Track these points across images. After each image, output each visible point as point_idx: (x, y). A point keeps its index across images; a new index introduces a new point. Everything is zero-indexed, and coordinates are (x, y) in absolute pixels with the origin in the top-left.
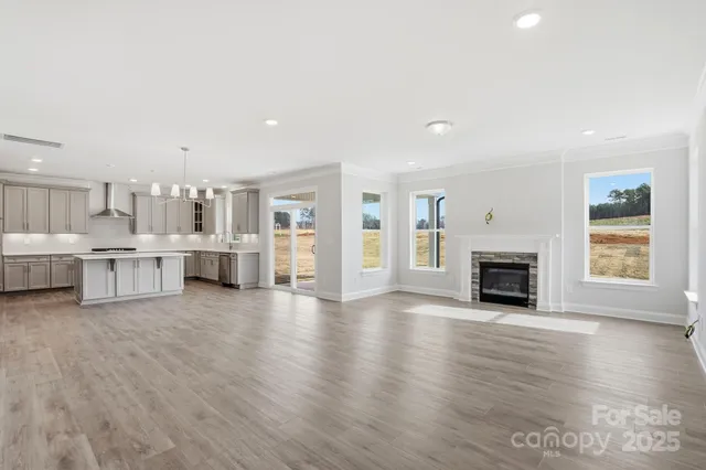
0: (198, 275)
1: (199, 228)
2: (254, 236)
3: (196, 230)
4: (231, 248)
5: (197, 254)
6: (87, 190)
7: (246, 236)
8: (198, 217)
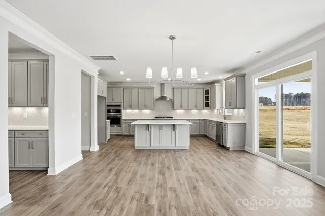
0: (206, 134)
1: (207, 105)
2: (241, 110)
3: (206, 107)
4: (225, 118)
5: (206, 121)
6: (153, 88)
7: (236, 110)
8: (207, 98)
